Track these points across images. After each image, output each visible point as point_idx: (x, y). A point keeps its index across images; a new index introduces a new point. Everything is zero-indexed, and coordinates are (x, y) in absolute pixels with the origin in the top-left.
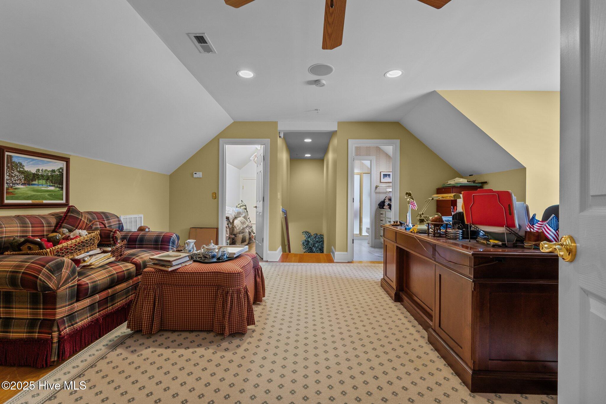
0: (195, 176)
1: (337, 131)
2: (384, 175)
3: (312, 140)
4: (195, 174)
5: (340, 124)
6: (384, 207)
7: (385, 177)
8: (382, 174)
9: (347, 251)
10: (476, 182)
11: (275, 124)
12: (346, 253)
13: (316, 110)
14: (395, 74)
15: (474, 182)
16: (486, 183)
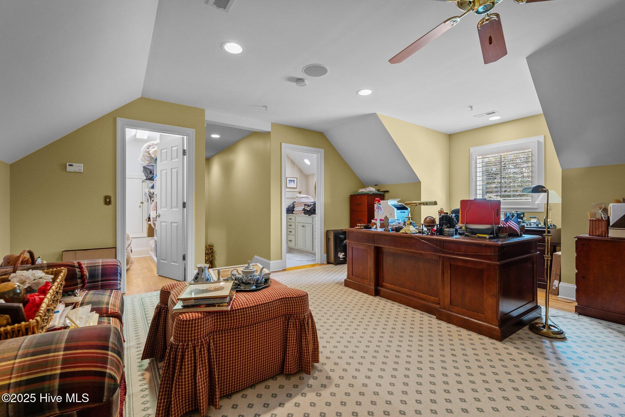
0: (69, 169)
1: (270, 132)
2: (290, 180)
3: (220, 136)
4: (69, 165)
5: (274, 125)
6: (294, 212)
7: (291, 183)
8: (288, 179)
9: (281, 259)
10: (380, 191)
11: (202, 112)
12: (280, 261)
13: (264, 106)
14: (365, 92)
15: (378, 190)
16: (388, 191)
